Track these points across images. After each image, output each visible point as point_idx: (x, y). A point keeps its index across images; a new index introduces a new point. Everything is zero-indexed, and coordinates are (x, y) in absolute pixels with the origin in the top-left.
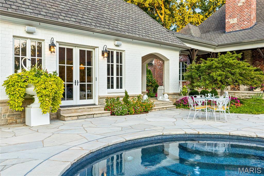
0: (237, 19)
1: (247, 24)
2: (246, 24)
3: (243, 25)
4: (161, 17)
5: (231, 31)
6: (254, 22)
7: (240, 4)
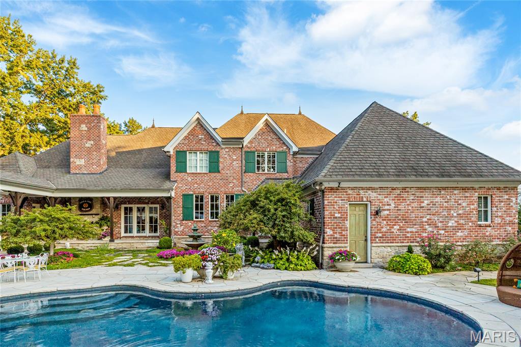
0: (85, 161)
2: (95, 168)
3: (91, 169)
5: (76, 172)
6: (104, 167)
7: (87, 145)
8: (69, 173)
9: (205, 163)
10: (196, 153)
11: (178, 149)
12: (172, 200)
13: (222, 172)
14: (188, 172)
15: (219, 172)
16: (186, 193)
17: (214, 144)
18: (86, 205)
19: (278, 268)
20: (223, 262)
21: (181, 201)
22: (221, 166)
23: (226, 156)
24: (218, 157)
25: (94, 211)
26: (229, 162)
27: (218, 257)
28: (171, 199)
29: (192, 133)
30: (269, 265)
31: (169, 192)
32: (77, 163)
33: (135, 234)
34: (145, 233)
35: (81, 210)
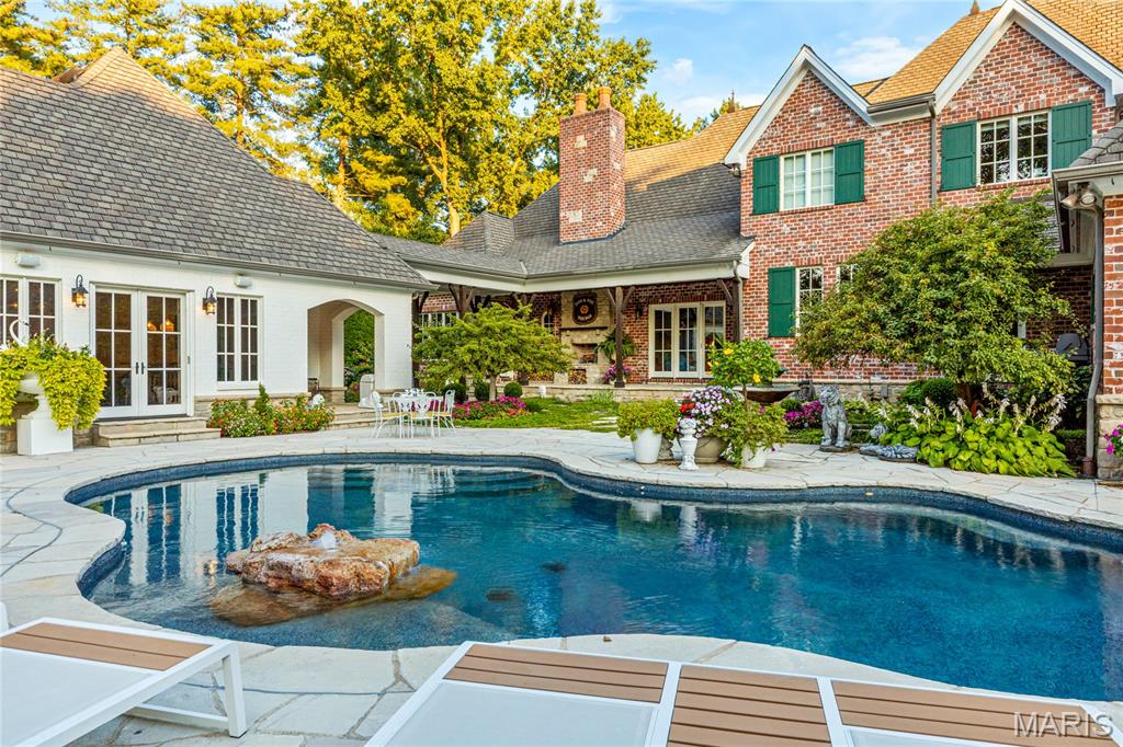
0: (583, 214)
2: (601, 226)
3: (593, 229)
4: (439, 176)
5: (570, 239)
6: (618, 222)
7: (588, 179)
8: (557, 242)
9: (827, 182)
10: (804, 156)
11: (758, 155)
12: (740, 286)
13: (872, 197)
14: (782, 209)
15: (863, 199)
16: (776, 265)
17: (851, 123)
18: (584, 310)
19: (924, 462)
20: (727, 422)
21: (765, 288)
22: (869, 180)
23: (884, 151)
24: (861, 159)
25: (598, 322)
26: (891, 167)
27: (715, 409)
28: (737, 281)
29: (795, 104)
30: (902, 449)
31: (732, 266)
32: (571, 221)
33: (676, 372)
34: (695, 370)
35: (578, 321)
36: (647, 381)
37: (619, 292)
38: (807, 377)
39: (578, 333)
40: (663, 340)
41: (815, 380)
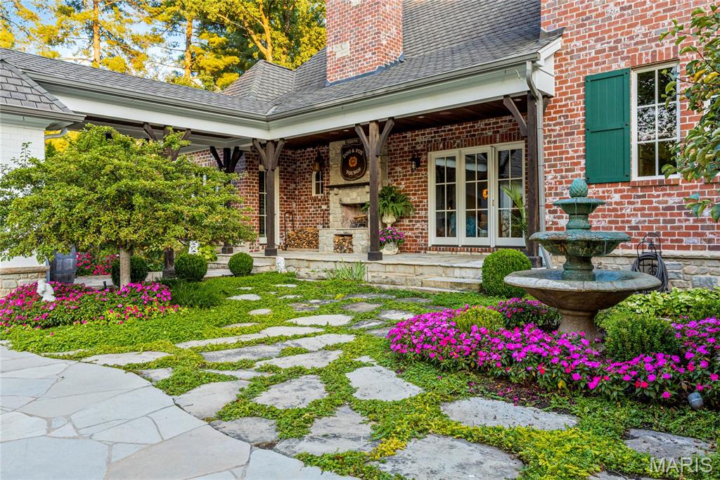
0: (351, 46)
1: (371, 60)
2: (370, 58)
3: (362, 62)
4: (264, 53)
5: (339, 79)
6: (392, 53)
12: (540, 105)
16: (598, 70)
18: (353, 162)
21: (578, 108)
25: (368, 176)
28: (534, 98)
31: (524, 74)
32: (338, 56)
33: (461, 238)
34: (486, 235)
35: (346, 176)
36: (426, 249)
37: (373, 129)
38: (652, 247)
39: (347, 191)
40: (446, 197)
41: (665, 252)
